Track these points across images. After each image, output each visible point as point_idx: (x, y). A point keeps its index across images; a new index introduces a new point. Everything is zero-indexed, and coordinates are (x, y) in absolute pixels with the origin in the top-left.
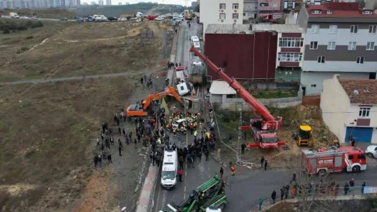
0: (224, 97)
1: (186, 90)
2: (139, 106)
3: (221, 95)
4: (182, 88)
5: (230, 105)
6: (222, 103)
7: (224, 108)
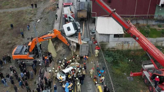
0: (112, 37)
1: (73, 31)
2: (25, 48)
3: (109, 35)
4: (69, 29)
5: (117, 44)
6: (109, 42)
7: (111, 47)
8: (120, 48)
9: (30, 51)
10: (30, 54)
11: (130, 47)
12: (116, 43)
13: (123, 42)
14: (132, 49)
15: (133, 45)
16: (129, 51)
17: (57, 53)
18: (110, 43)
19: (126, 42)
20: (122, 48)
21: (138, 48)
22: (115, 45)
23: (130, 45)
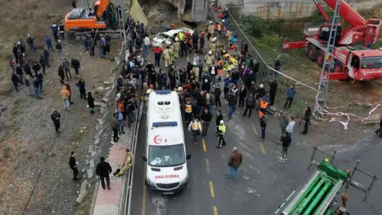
2: (88, 11)
5: (258, 8)
6: (243, 5)
7: (247, 14)
8: (264, 16)
9: (100, 13)
10: (98, 19)
11: (281, 15)
12: (256, 6)
13: (269, 3)
14: (287, 17)
15: (288, 9)
16: (282, 21)
17: (148, 19)
18: (245, 5)
19: (273, 3)
20: (268, 16)
21: (297, 17)
22: (255, 10)
23: (282, 10)
